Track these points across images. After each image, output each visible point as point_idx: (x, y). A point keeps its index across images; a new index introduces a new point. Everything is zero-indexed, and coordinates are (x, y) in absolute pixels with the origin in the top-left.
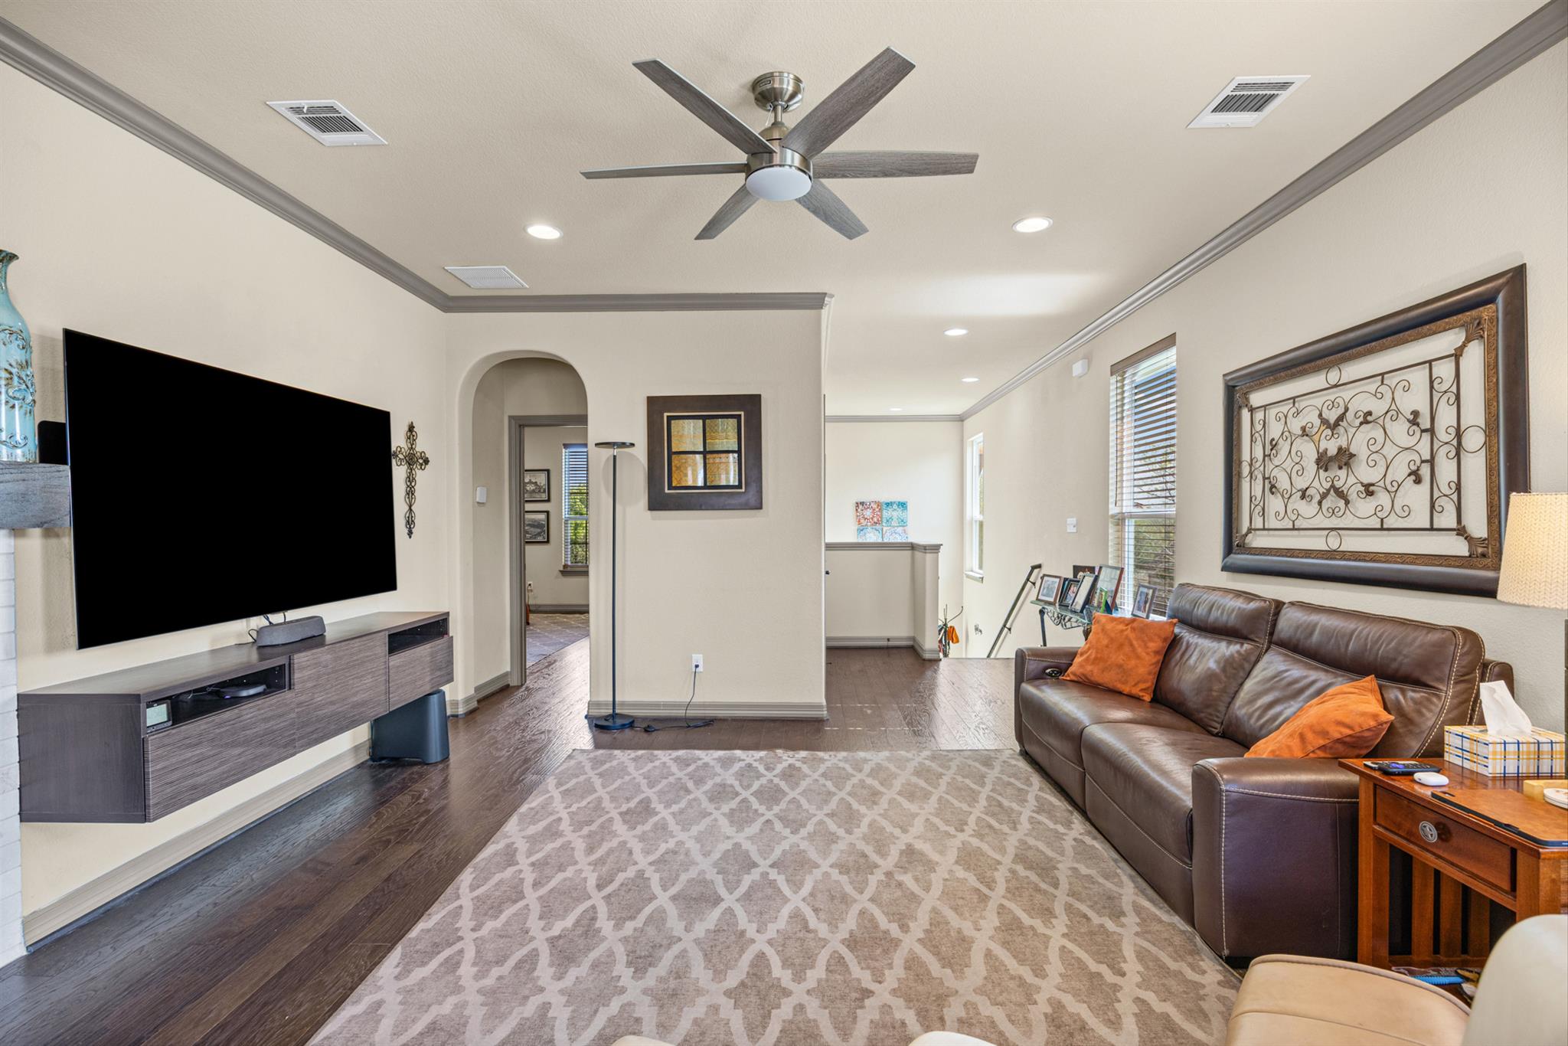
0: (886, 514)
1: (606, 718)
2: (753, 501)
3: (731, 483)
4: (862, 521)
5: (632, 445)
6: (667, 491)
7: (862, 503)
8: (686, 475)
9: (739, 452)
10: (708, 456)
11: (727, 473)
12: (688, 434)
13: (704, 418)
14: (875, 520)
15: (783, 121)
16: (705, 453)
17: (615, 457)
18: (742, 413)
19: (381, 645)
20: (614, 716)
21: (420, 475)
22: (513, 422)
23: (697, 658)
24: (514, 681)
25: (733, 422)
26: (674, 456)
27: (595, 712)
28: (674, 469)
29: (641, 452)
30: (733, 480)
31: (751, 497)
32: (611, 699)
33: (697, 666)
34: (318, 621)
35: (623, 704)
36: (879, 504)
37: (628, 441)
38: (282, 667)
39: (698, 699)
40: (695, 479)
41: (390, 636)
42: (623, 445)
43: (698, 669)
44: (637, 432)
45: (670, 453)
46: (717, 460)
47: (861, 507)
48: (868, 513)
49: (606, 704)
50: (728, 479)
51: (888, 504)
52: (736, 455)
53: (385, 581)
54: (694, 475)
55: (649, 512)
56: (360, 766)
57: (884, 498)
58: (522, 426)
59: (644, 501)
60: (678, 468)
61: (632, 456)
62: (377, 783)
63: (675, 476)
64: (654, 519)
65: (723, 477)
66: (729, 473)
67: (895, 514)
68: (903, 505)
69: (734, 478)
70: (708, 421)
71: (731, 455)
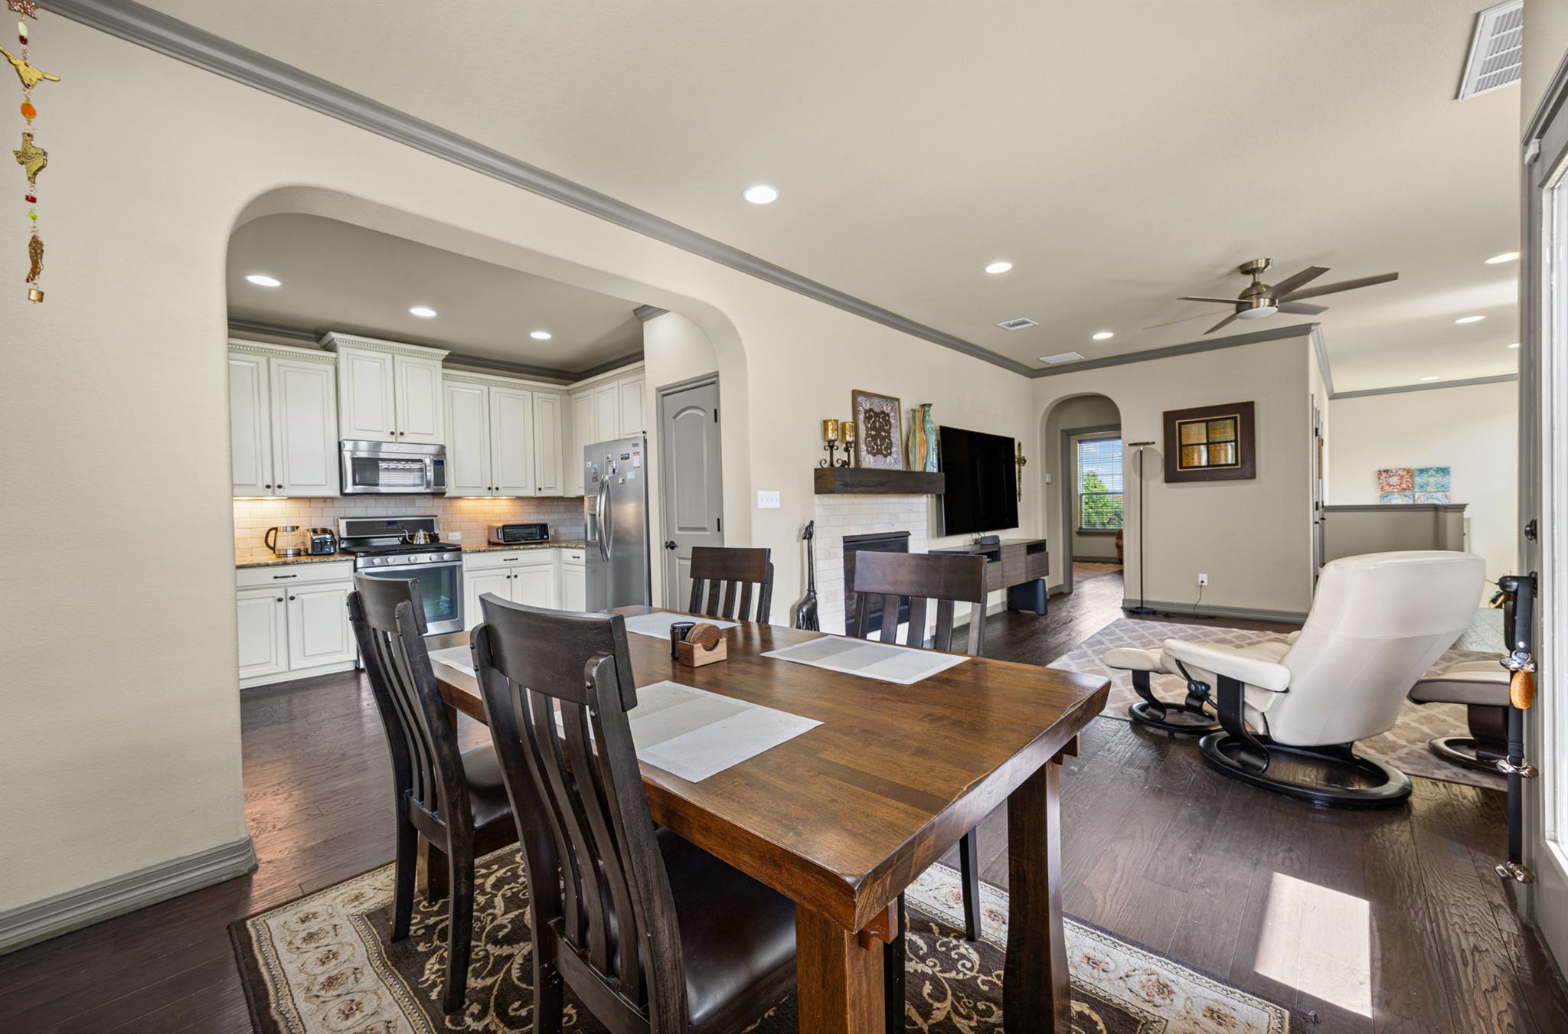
0: (1418, 480)
1: (1137, 608)
2: (1247, 474)
3: (1230, 462)
4: (1386, 487)
5: (1153, 443)
6: (1178, 470)
7: (1387, 471)
8: (1193, 459)
9: (1236, 441)
10: (1210, 446)
11: (1226, 455)
12: (1195, 433)
13: (1207, 422)
14: (1404, 486)
15: (1260, 280)
16: (1208, 444)
17: (1141, 452)
18: (1238, 415)
19: (1024, 550)
20: (1142, 608)
21: (1022, 468)
22: (1064, 433)
23: (1203, 577)
24: (1065, 590)
25: (1230, 423)
26: (1183, 448)
27: (1128, 605)
28: (1184, 455)
29: (1159, 447)
30: (1231, 460)
31: (1247, 471)
32: (1140, 598)
33: (1202, 582)
34: (997, 537)
35: (1148, 602)
36: (1408, 471)
37: (1150, 441)
38: (996, 552)
39: (1202, 603)
40: (1200, 461)
41: (1028, 546)
42: (1148, 443)
43: (1203, 584)
44: (1155, 434)
45: (1181, 446)
46: (1218, 448)
47: (1384, 474)
48: (1395, 480)
49: (1135, 601)
50: (1226, 459)
51: (1421, 471)
52: (1233, 444)
53: (1014, 524)
54: (1201, 458)
55: (1165, 484)
56: (1005, 612)
57: (1414, 464)
58: (1069, 436)
59: (1161, 476)
60: (1187, 455)
61: (1153, 450)
62: (1010, 620)
63: (1184, 460)
64: (1168, 488)
65: (1223, 457)
66: (1228, 455)
67: (1432, 480)
68: (1444, 471)
69: (1232, 458)
70: (1210, 423)
71: (1229, 444)
